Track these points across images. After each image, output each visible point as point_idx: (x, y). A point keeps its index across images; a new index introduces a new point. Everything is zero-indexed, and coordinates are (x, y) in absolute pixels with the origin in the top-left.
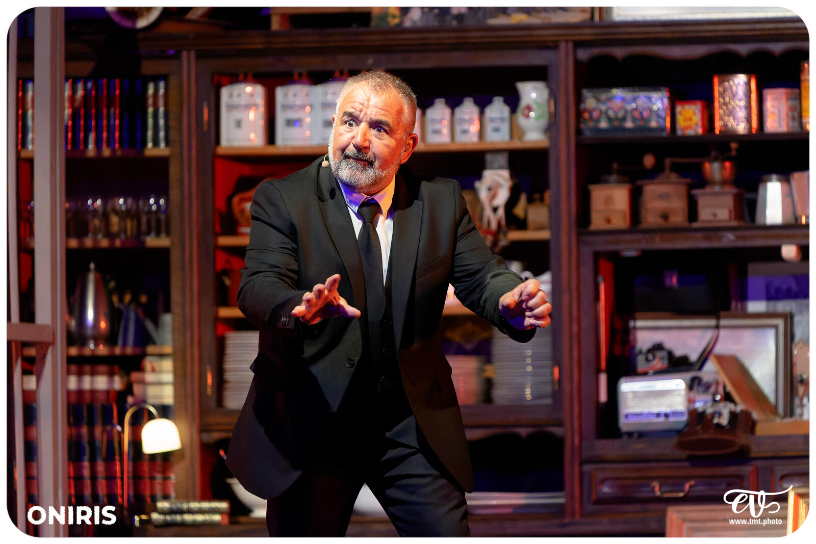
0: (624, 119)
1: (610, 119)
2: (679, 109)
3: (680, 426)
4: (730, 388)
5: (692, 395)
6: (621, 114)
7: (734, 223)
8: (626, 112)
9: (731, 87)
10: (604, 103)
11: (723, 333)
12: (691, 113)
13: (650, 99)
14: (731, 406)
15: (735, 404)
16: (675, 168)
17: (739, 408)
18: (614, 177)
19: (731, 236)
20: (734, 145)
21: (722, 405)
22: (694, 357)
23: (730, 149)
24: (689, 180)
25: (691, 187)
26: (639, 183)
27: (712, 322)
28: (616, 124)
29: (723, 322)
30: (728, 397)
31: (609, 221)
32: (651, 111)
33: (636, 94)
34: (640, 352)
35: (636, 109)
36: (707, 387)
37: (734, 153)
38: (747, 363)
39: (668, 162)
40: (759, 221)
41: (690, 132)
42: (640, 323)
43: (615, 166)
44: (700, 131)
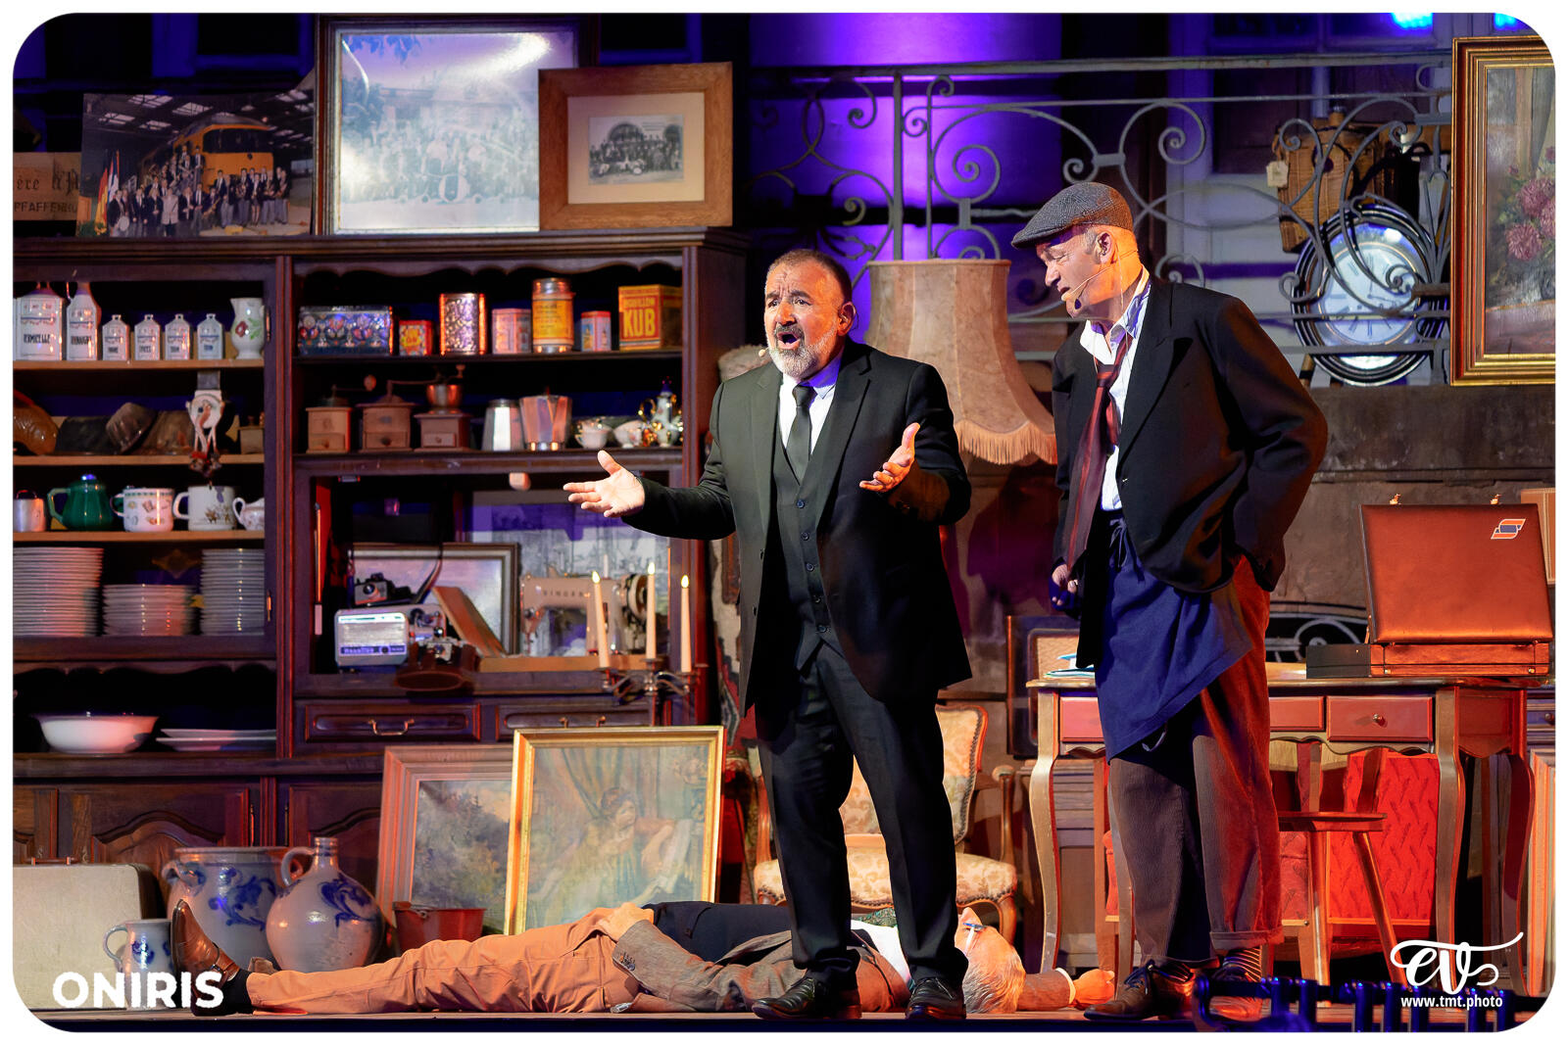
0: (344, 337)
1: (328, 338)
2: (402, 329)
3: (399, 662)
4: (452, 622)
5: (412, 629)
6: (340, 334)
7: (460, 450)
8: (346, 331)
9: (458, 308)
10: (324, 321)
11: (445, 563)
12: (415, 333)
13: (372, 318)
14: (454, 641)
15: (459, 639)
16: (397, 391)
17: (461, 644)
18: (332, 400)
19: (456, 463)
20: (460, 368)
21: (444, 640)
22: (415, 589)
23: (457, 372)
24: (412, 404)
25: (413, 411)
26: (360, 405)
27: (435, 553)
28: (336, 343)
29: (446, 553)
30: (451, 632)
31: (327, 446)
32: (373, 331)
33: (358, 313)
34: (359, 583)
35: (357, 328)
36: (429, 620)
37: (460, 376)
38: (471, 597)
39: (390, 383)
40: (486, 447)
41: (413, 353)
42: (357, 553)
43: (334, 387)
44: (425, 352)
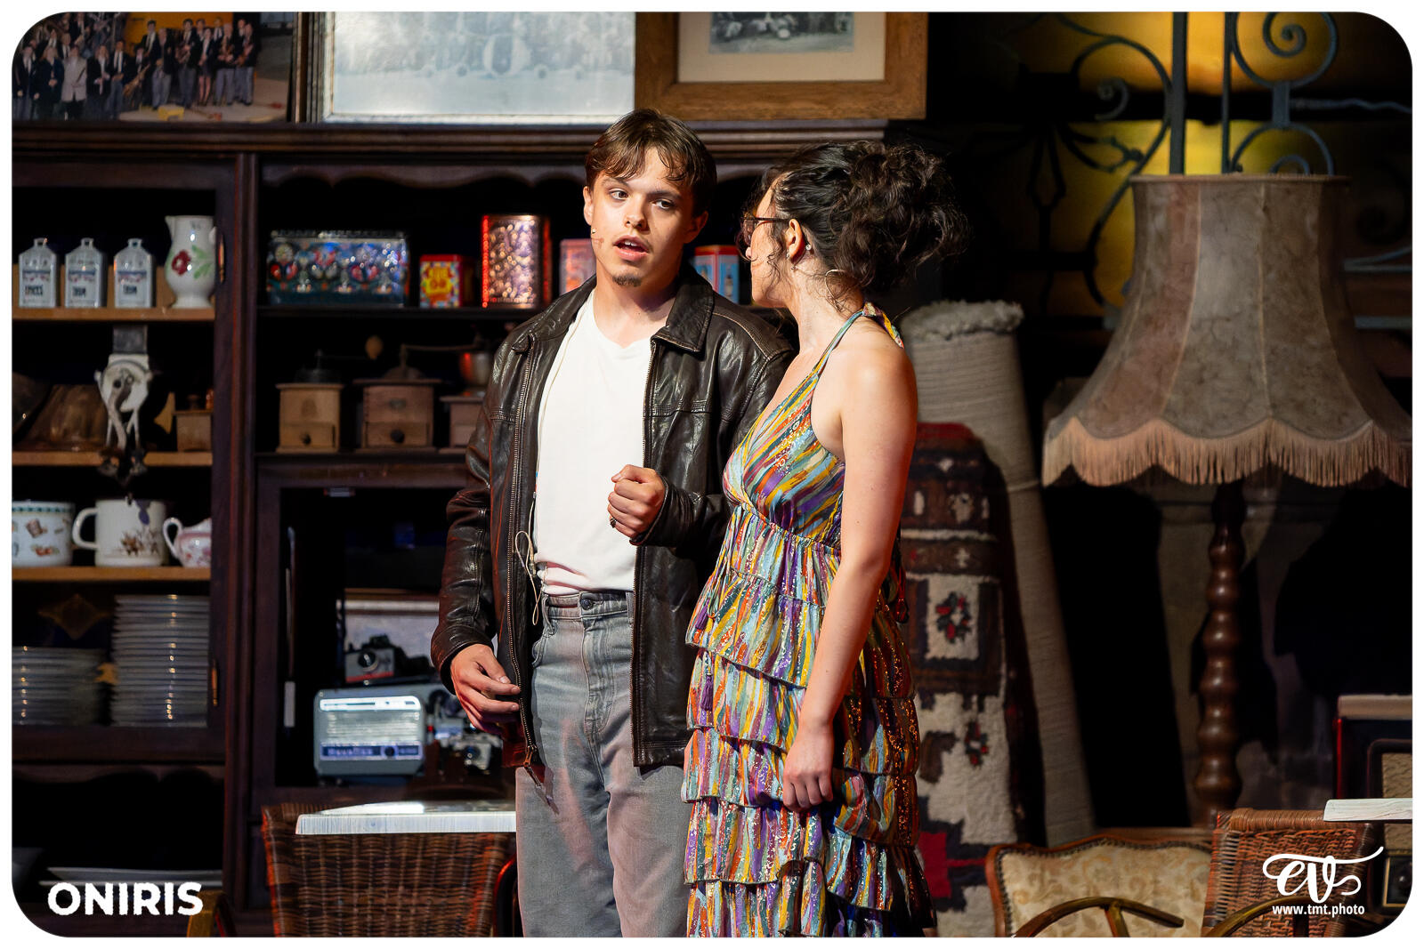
0: (336, 279)
1: (312, 278)
2: (424, 266)
3: (411, 770)
5: (430, 721)
6: (330, 273)
8: (340, 268)
9: (509, 235)
10: (305, 253)
12: (443, 274)
13: (379, 249)
14: (493, 740)
16: (415, 361)
18: (315, 372)
21: (479, 737)
24: (437, 381)
25: (439, 391)
26: (357, 381)
28: (325, 287)
31: (307, 441)
32: (380, 268)
33: (358, 241)
34: (352, 650)
35: (356, 265)
39: (403, 348)
41: (440, 304)
42: (350, 605)
43: (319, 354)
44: (456, 303)
